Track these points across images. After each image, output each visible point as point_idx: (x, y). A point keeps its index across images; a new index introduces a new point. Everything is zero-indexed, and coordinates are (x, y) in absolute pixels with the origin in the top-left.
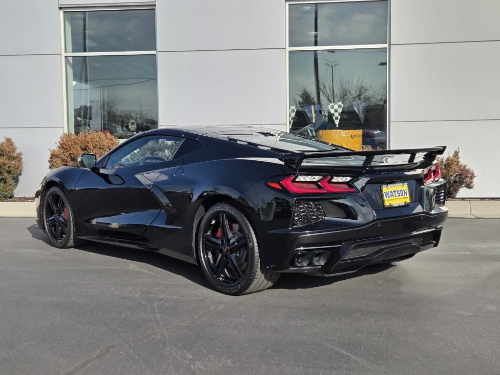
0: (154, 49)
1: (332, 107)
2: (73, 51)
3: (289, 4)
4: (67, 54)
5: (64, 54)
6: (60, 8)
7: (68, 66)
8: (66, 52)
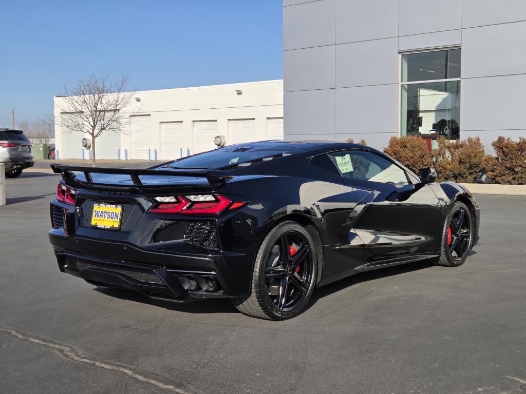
0: (459, 77)
2: (408, 81)
4: (402, 83)
5: (400, 83)
6: (400, 53)
7: (403, 91)
8: (402, 81)
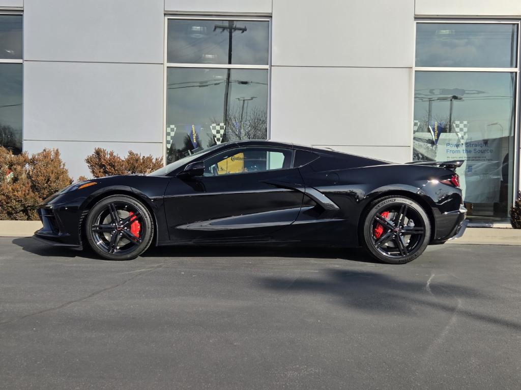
0: (21, 58)
1: (214, 128)
3: (168, 19)
